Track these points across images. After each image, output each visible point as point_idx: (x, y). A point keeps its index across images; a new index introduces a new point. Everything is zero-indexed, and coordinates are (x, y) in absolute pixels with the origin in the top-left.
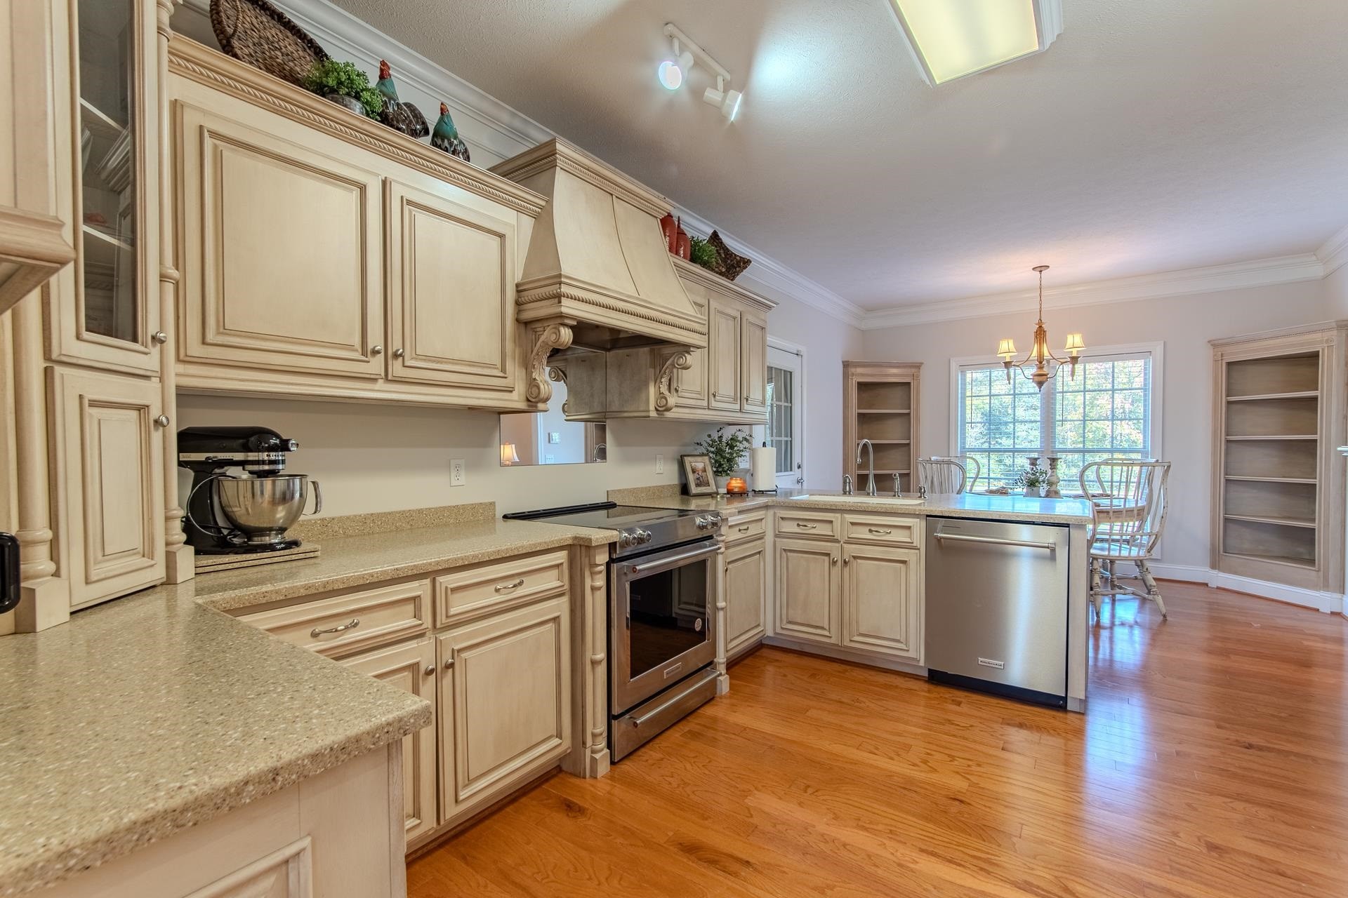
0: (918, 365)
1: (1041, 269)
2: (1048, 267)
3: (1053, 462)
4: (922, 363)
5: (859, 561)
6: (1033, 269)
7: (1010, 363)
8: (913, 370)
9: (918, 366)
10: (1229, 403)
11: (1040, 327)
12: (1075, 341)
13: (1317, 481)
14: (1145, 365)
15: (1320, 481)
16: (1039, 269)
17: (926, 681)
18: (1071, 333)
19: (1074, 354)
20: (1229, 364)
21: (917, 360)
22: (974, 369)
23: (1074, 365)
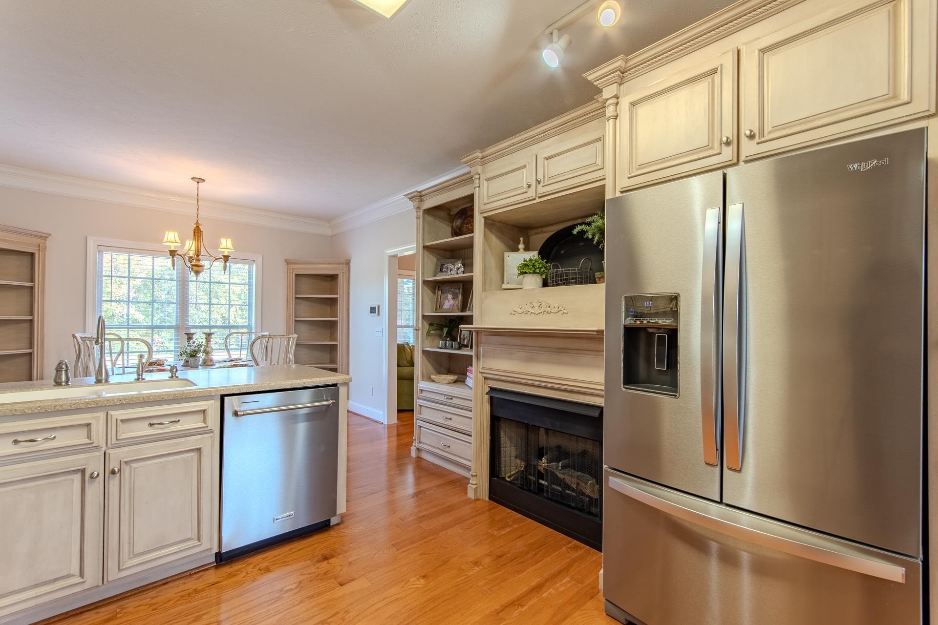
0: (46, 235)
1: (199, 180)
2: (204, 180)
3: (209, 336)
4: (50, 235)
5: (134, 465)
6: (192, 178)
7: (175, 251)
8: (39, 241)
9: (45, 237)
10: (296, 298)
11: (198, 227)
12: (226, 245)
13: (338, 343)
14: (249, 269)
15: (339, 342)
16: (198, 180)
17: (216, 567)
18: (224, 237)
19: (226, 254)
20: (296, 275)
21: (43, 229)
22: (114, 251)
23: (225, 262)
